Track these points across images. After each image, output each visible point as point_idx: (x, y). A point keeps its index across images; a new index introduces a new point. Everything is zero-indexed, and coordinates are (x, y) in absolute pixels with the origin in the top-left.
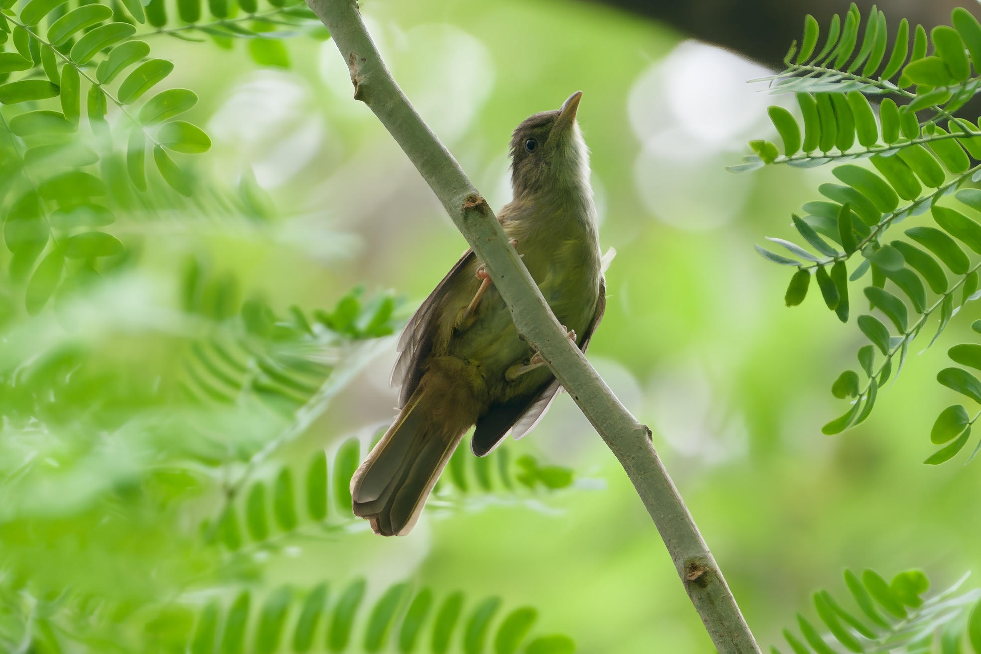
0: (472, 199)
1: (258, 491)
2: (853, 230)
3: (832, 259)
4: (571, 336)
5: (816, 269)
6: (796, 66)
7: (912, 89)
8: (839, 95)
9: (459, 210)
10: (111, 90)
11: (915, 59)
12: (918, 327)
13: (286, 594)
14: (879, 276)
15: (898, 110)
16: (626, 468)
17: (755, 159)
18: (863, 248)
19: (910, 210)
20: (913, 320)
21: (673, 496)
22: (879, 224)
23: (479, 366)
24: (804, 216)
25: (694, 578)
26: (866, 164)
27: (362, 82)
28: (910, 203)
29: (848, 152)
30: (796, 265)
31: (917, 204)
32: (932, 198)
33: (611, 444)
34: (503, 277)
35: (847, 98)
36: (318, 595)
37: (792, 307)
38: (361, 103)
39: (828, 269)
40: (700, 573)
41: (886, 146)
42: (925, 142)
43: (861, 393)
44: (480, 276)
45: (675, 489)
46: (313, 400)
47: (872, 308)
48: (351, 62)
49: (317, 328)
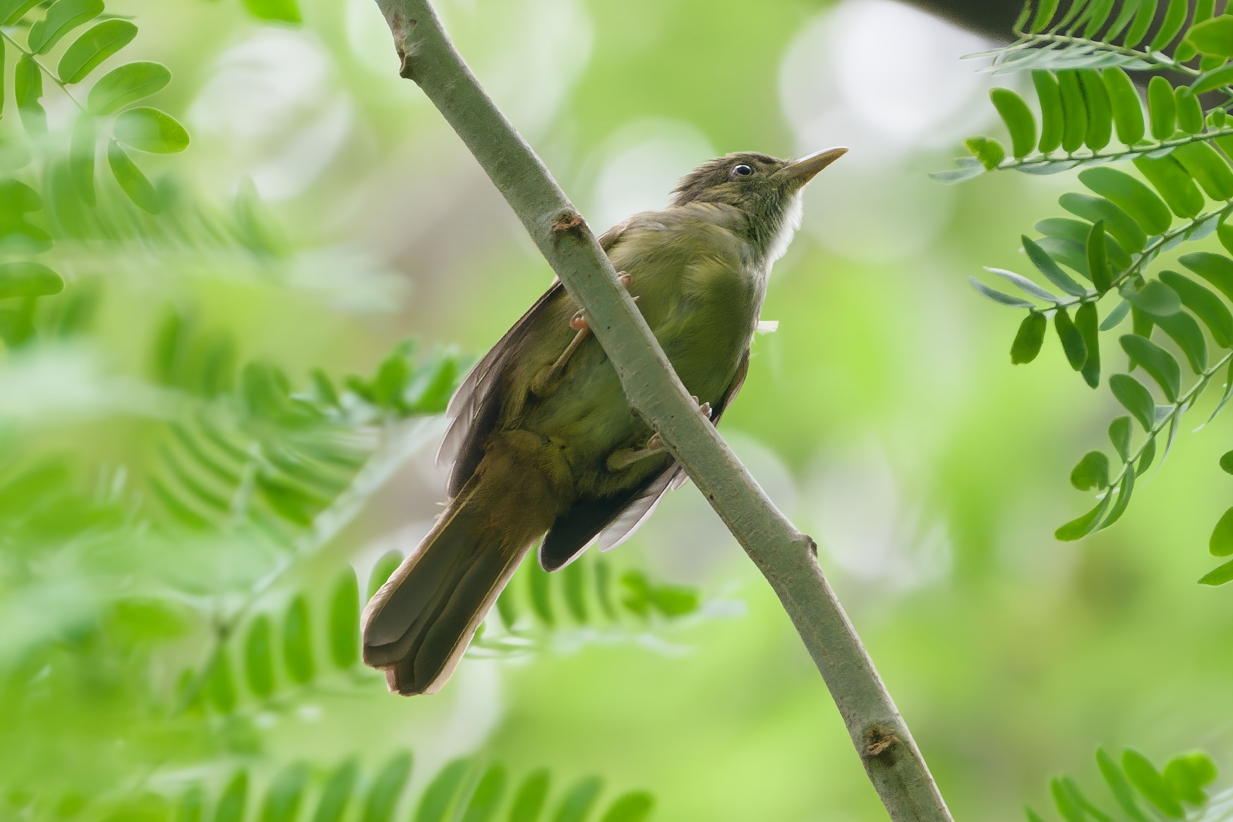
0: (566, 217)
1: (261, 628)
2: (1107, 259)
3: (1078, 298)
4: (705, 410)
5: (1055, 311)
6: (1030, 36)
7: (1194, 64)
8: (1090, 73)
9: (547, 234)
10: (49, 63)
11: (1197, 22)
12: (1195, 394)
13: (300, 772)
14: (1143, 321)
15: (1174, 93)
16: (781, 595)
17: (971, 163)
18: (1121, 283)
19: (1188, 232)
20: (1188, 383)
21: (847, 634)
22: (1144, 251)
23: (563, 447)
24: (1037, 237)
25: (876, 752)
26: (1127, 167)
27: (411, 53)
28: (1188, 222)
29: (1101, 152)
30: (1027, 307)
31: (1197, 224)
32: (1219, 215)
33: (761, 561)
34: (609, 328)
35: (1101, 76)
36: (344, 776)
37: (1021, 365)
38: (410, 83)
39: (1072, 313)
40: (886, 745)
41: (1157, 144)
42: (1211, 137)
43: (1112, 484)
44: (575, 325)
45: (850, 625)
46: (342, 500)
47: (1132, 368)
48: (395, 24)
49: (348, 399)
